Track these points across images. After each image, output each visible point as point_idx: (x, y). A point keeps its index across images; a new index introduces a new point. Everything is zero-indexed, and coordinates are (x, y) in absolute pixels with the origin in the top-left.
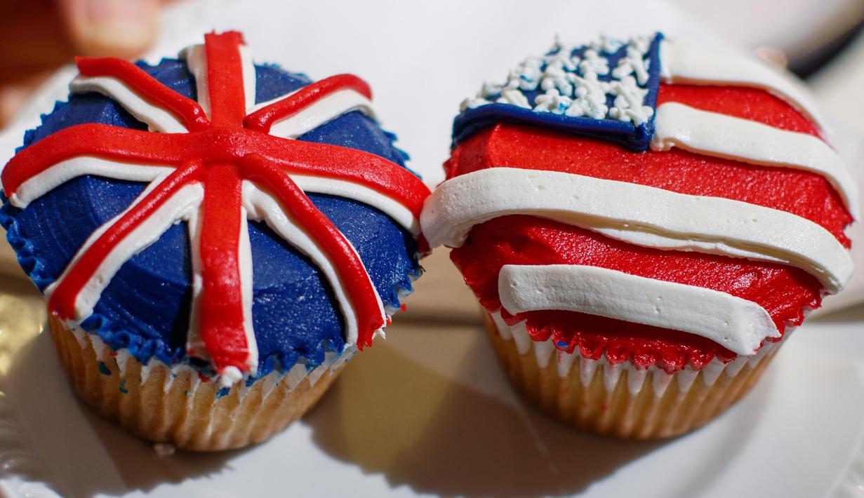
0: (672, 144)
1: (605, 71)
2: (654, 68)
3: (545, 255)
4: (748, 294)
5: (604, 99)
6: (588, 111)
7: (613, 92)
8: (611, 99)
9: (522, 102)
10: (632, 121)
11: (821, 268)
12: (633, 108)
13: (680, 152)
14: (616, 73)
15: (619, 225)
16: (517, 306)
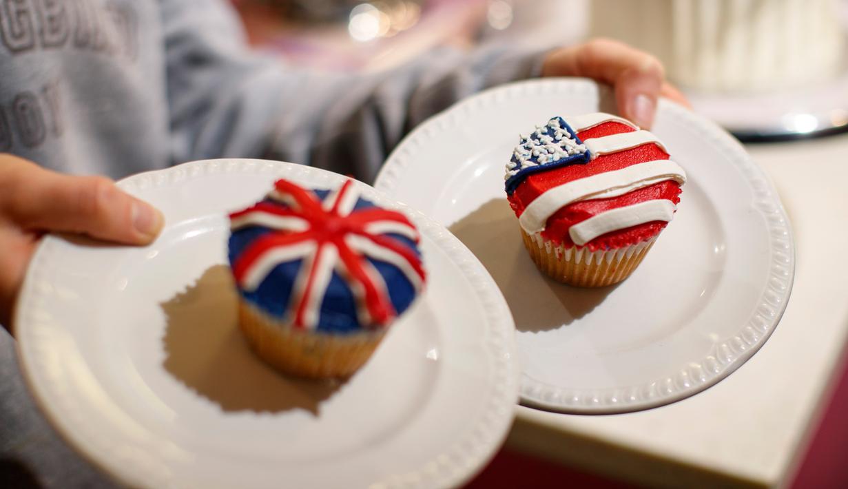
0: (598, 154)
1: (552, 139)
2: (569, 130)
3: (584, 216)
4: (662, 197)
5: (561, 149)
6: (561, 156)
7: (563, 145)
8: (564, 148)
9: (532, 164)
10: (581, 152)
11: (679, 175)
12: (574, 148)
13: (602, 156)
14: (557, 138)
15: (605, 191)
16: (582, 241)
